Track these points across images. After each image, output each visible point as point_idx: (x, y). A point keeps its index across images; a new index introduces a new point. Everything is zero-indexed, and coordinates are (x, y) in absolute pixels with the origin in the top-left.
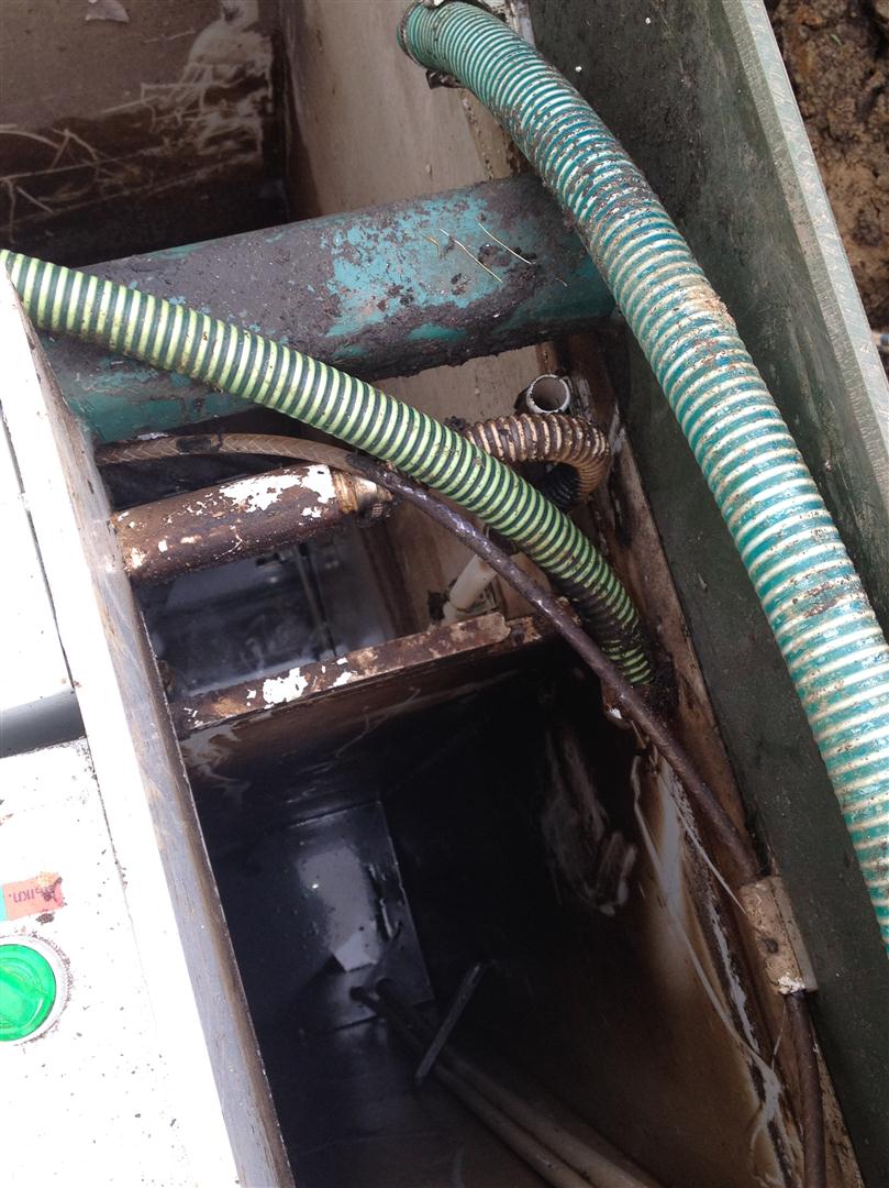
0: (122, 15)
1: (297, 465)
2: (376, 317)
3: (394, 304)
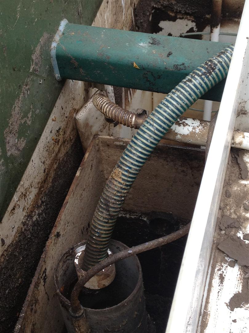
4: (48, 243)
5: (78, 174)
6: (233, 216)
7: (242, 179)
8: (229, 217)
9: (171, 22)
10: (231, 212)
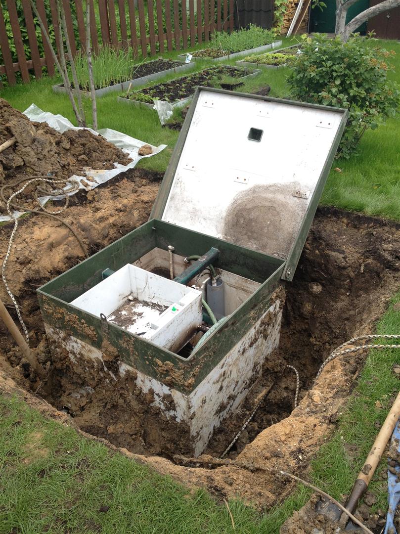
7: (128, 305)
8: (120, 310)
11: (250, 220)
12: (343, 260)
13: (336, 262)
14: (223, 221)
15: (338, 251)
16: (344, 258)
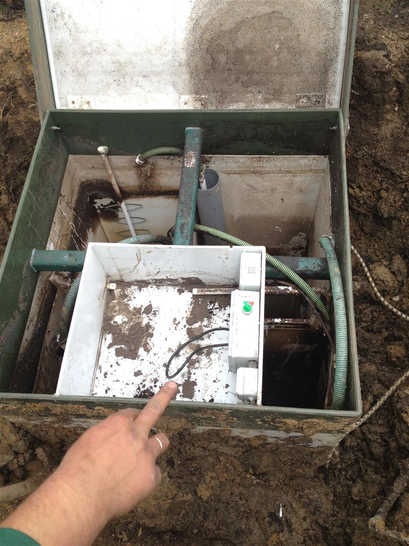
0: (281, 231)
1: (288, 286)
2: (303, 269)
3: (305, 268)
4: (45, 336)
5: (54, 305)
6: (110, 315)
7: (113, 300)
8: (108, 316)
9: (100, 200)
10: (109, 314)
11: (240, 52)
12: (386, 60)
13: (375, 67)
14: (184, 69)
15: (375, 47)
16: (387, 56)
